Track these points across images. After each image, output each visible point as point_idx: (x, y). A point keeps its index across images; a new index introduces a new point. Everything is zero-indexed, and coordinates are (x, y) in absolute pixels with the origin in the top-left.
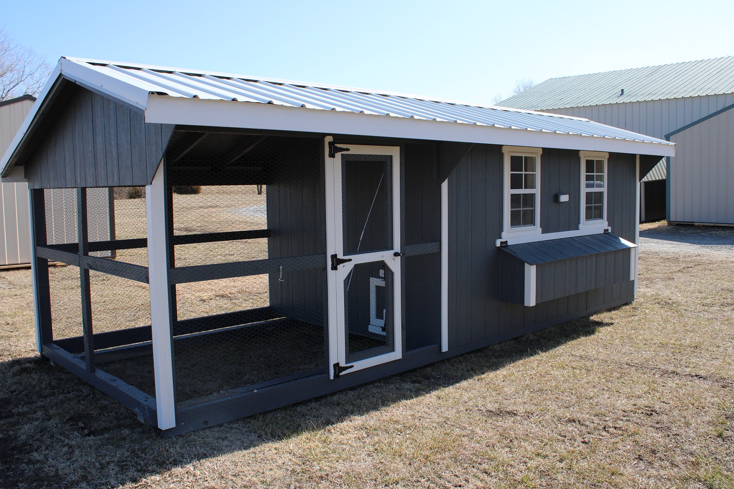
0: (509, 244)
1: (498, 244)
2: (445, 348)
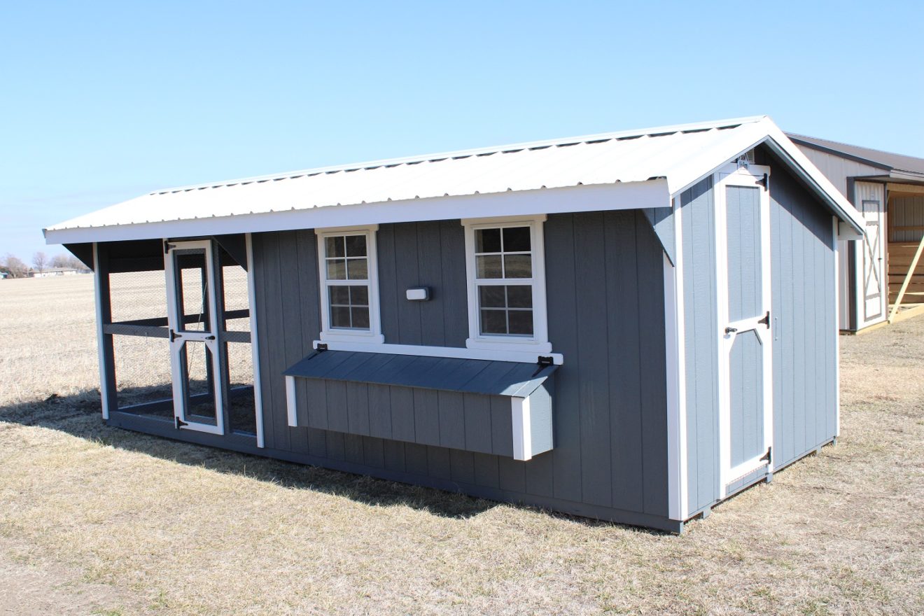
0: (329, 348)
1: (315, 347)
2: (260, 444)
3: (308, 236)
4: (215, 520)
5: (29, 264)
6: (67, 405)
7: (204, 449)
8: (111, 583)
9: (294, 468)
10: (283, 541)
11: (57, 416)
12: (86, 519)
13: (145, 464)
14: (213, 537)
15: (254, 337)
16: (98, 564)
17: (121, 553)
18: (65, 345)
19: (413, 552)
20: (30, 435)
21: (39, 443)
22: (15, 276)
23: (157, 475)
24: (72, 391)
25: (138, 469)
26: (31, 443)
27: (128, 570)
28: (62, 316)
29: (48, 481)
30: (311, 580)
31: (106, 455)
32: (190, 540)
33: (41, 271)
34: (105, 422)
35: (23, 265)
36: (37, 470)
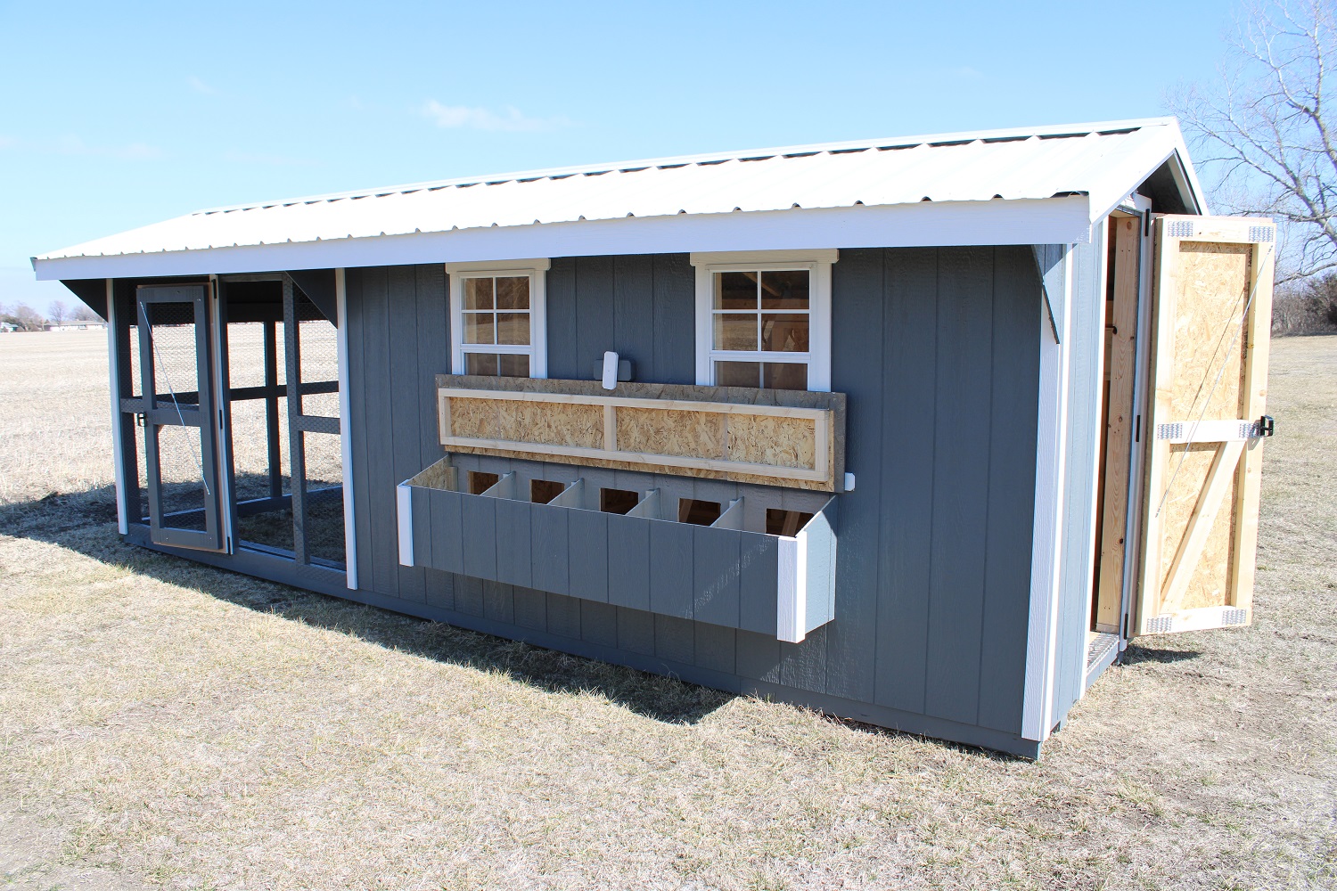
2: (352, 583)
3: (434, 275)
4: (291, 723)
5: (45, 316)
6: (72, 508)
7: (266, 585)
8: (113, 865)
9: (403, 623)
10: (406, 770)
11: (54, 525)
12: (79, 718)
13: (180, 610)
14: (289, 759)
15: (345, 426)
16: (94, 819)
17: (133, 796)
18: (79, 419)
19: (623, 795)
20: (10, 556)
21: (23, 570)
22: (27, 328)
23: (196, 631)
24: (82, 487)
25: (168, 621)
26: (10, 570)
27: (145, 834)
28: (79, 381)
29: (27, 639)
30: (464, 859)
31: (119, 594)
32: (251, 764)
33: (59, 323)
34: (122, 538)
35: (37, 316)
36: (14, 617)
